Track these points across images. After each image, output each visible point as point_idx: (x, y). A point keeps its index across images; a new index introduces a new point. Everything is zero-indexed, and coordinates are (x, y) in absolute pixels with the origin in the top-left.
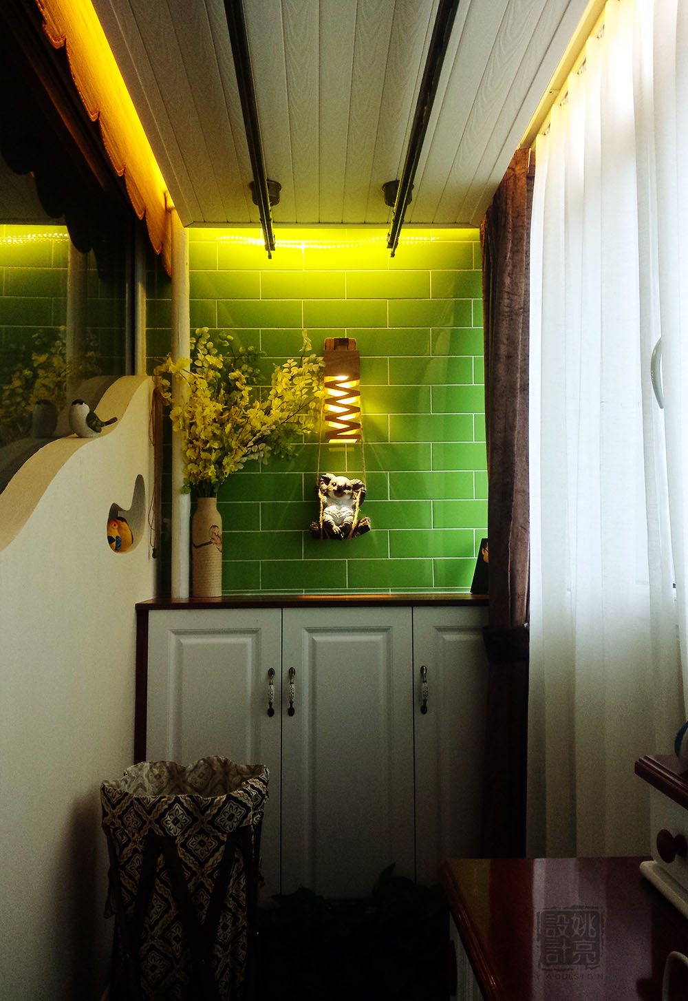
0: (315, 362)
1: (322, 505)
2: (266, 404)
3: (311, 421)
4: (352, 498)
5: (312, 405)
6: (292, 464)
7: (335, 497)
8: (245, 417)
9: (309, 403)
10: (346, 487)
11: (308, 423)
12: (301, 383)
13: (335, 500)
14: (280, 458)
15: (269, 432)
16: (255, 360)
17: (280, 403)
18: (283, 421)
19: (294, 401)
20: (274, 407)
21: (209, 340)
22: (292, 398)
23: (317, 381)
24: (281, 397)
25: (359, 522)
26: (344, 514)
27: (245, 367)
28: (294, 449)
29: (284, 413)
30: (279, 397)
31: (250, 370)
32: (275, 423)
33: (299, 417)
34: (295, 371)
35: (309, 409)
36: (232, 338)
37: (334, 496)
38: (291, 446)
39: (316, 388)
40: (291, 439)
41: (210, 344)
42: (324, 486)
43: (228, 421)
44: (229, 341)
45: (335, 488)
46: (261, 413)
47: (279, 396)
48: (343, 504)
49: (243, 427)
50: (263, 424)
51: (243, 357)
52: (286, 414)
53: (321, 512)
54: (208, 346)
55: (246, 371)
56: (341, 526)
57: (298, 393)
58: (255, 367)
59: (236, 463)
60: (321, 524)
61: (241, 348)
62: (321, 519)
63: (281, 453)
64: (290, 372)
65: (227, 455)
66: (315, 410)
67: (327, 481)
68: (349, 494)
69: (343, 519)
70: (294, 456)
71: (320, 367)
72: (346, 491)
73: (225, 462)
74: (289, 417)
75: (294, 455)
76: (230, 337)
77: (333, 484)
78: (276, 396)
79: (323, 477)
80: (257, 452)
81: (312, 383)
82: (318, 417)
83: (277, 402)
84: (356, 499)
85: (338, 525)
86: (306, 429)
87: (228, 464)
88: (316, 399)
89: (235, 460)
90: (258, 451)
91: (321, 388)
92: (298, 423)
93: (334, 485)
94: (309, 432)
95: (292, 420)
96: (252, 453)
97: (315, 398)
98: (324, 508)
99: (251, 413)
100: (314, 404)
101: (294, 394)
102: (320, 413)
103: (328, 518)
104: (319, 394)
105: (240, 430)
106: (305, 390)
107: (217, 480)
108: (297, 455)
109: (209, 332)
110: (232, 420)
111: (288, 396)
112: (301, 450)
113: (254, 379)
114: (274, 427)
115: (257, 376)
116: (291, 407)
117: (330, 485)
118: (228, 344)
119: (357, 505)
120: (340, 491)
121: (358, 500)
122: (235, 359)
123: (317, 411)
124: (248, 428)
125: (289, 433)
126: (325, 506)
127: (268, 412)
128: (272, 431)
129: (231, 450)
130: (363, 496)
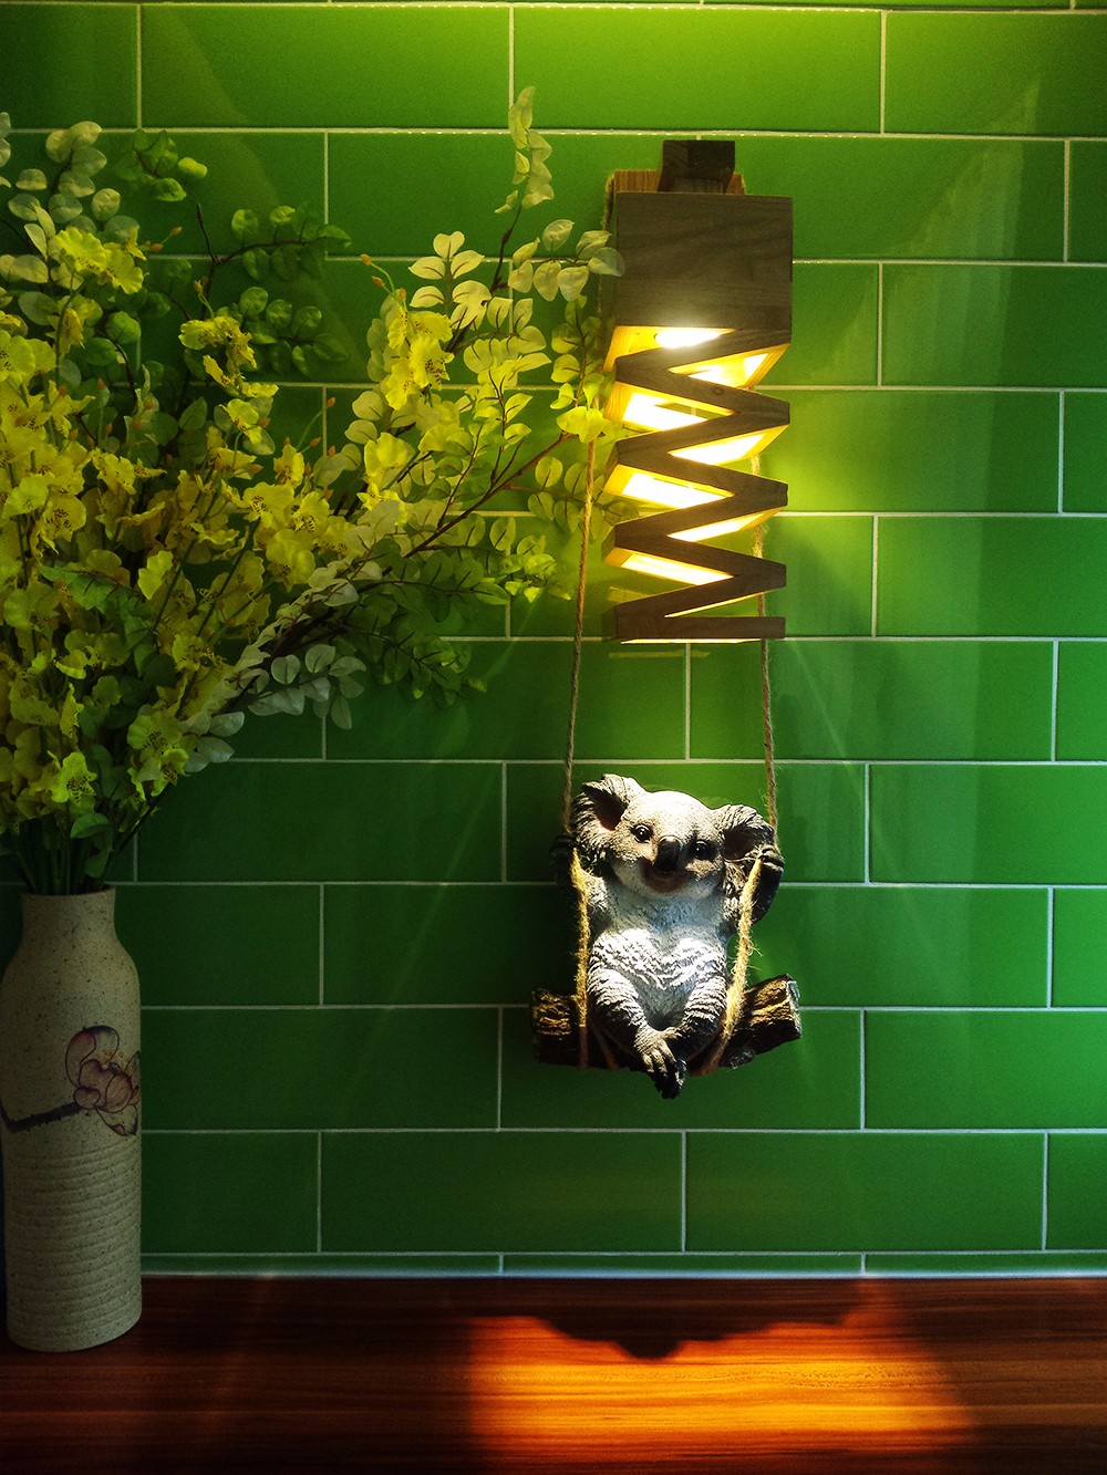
0: (569, 253)
1: (585, 923)
2: (341, 461)
3: (542, 542)
4: (719, 893)
5: (549, 471)
6: (460, 724)
7: (646, 890)
8: (238, 521)
9: (535, 461)
10: (697, 847)
11: (530, 549)
12: (497, 368)
13: (646, 900)
14: (409, 699)
15: (349, 593)
16: (300, 265)
17: (402, 458)
18: (418, 541)
19: (468, 453)
20: (374, 477)
21: (102, 181)
22: (456, 436)
23: (572, 359)
24: (408, 433)
25: (750, 1003)
26: (686, 973)
27: (254, 299)
28: (466, 661)
29: (424, 504)
30: (398, 433)
31: (279, 312)
32: (383, 550)
33: (489, 522)
34: (472, 302)
35: (538, 490)
36: (203, 170)
37: (640, 884)
38: (450, 647)
39: (566, 393)
40: (455, 618)
41: (110, 198)
42: (597, 832)
43: (161, 538)
44: (187, 180)
45: (648, 851)
46: (314, 506)
47: (396, 425)
48: (680, 918)
49: (230, 566)
50: (323, 557)
51: (250, 256)
52: (432, 510)
53: (583, 953)
54: (97, 203)
55: (263, 316)
56: (670, 1031)
57: (487, 412)
58: (299, 302)
59: (196, 739)
60: (583, 1010)
61: (240, 215)
62: (581, 989)
63: (409, 678)
64: (447, 307)
65: (151, 698)
66: (562, 494)
67: (611, 809)
68: (708, 877)
69: (681, 994)
70: (465, 691)
71: (594, 278)
72: (698, 866)
73: (138, 734)
74: (446, 524)
75: (465, 686)
76: (191, 165)
77: (634, 831)
78: (385, 422)
79: (592, 792)
80: (296, 684)
81: (548, 369)
82: (573, 526)
83: (385, 454)
84: (736, 894)
85: (659, 1022)
86: (523, 576)
87: (156, 741)
88: (565, 444)
89: (191, 721)
90: (304, 679)
91: (590, 392)
92: (486, 550)
93: (643, 833)
94: (532, 594)
95: (460, 535)
96: (273, 686)
97: (563, 437)
98: (595, 934)
99: (266, 504)
100: (556, 467)
101: (466, 419)
102: (581, 505)
103: (616, 987)
104: (580, 420)
105: (217, 583)
106: (516, 404)
107: (101, 819)
108: (480, 686)
109: (102, 143)
110: (179, 537)
111: (442, 427)
112: (498, 667)
113: (298, 354)
114: (372, 571)
115: (311, 342)
116: (454, 481)
117: (623, 828)
118: (181, 194)
119: (744, 924)
120: (670, 866)
121: (746, 901)
122: (214, 265)
123: (568, 497)
124: (253, 571)
125: (445, 595)
126: (601, 923)
127: (346, 497)
128: (365, 587)
129: (173, 677)
130: (768, 882)
